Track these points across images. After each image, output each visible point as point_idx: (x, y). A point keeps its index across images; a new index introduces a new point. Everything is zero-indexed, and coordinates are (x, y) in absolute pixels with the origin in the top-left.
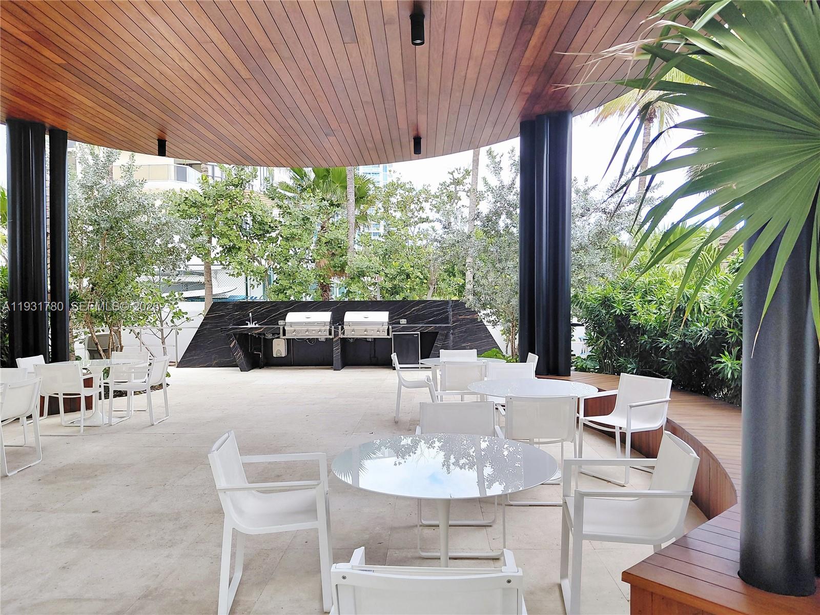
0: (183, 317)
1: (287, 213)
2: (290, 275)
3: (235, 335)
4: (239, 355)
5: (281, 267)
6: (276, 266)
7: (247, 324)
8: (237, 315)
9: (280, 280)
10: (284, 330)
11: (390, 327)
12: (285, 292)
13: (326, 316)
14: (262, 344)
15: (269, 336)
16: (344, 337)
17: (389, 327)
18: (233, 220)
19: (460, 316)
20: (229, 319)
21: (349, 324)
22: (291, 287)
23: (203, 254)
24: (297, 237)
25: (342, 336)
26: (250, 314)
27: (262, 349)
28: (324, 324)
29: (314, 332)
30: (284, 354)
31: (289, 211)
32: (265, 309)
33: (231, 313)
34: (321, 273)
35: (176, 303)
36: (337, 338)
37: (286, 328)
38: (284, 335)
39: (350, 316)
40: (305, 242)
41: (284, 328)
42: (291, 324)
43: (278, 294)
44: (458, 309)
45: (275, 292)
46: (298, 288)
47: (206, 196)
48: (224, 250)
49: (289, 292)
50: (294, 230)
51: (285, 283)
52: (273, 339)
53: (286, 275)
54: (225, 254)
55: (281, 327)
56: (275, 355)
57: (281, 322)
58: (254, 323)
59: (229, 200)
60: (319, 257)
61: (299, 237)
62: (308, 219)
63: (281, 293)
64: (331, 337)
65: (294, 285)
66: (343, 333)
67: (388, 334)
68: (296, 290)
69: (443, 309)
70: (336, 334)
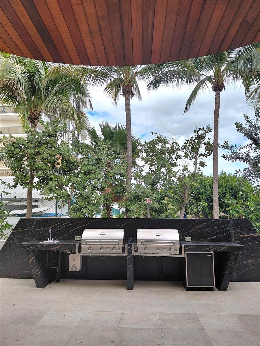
0: (9, 228)
1: (86, 158)
2: (86, 199)
3: (34, 251)
4: (36, 270)
5: (79, 193)
6: (77, 193)
7: (47, 240)
8: (40, 231)
9: (78, 201)
10: (80, 247)
11: (183, 246)
12: (82, 211)
13: (119, 234)
14: (59, 259)
15: (67, 251)
16: (137, 254)
17: (181, 246)
18: (47, 159)
19: (241, 234)
20: (32, 235)
21: (142, 241)
22: (86, 207)
23: (25, 183)
24: (92, 172)
25: (135, 254)
26: (50, 230)
27: (59, 263)
28: (118, 241)
29: (108, 249)
30: (78, 268)
31: (87, 157)
32: (64, 225)
33: (35, 229)
34: (107, 198)
35: (5, 219)
36: (130, 256)
37: (82, 245)
38: (80, 251)
39: (142, 234)
40: (98, 175)
41: (80, 244)
42: (87, 241)
43: (77, 212)
44: (239, 228)
45: (74, 210)
46: (92, 208)
47: (30, 141)
48: (40, 180)
49: (84, 211)
50: (90, 167)
51: (82, 204)
52: (70, 254)
53: (83, 198)
54: (41, 183)
55: (77, 244)
56: (70, 270)
57: (77, 238)
58: (53, 239)
59: (46, 145)
60: (107, 186)
61: (94, 172)
62: (101, 160)
63: (79, 211)
64: (125, 255)
65: (89, 205)
66: (137, 251)
67: (181, 253)
68: (90, 209)
69: (225, 228)
70: (130, 252)
